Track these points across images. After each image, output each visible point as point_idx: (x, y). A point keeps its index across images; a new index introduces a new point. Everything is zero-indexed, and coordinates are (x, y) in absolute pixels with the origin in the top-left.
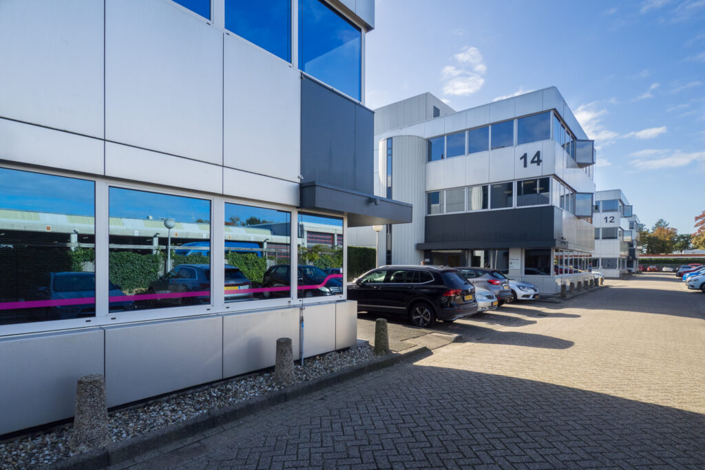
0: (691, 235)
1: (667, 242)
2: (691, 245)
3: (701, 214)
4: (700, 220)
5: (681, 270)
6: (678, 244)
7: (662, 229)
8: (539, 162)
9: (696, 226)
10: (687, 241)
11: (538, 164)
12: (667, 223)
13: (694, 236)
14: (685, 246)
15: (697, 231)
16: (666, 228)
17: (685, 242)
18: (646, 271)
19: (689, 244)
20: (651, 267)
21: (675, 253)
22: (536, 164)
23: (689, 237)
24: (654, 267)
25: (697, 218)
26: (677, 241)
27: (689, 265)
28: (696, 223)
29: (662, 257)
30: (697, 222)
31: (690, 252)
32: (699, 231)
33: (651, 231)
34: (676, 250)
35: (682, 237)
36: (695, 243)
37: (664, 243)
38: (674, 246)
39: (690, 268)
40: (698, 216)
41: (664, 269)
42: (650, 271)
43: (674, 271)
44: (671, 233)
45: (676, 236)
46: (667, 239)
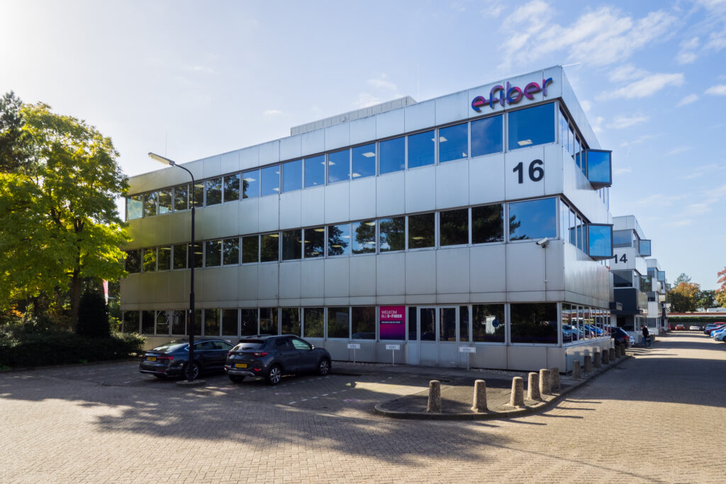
0: (714, 292)
1: (691, 299)
2: (715, 303)
3: (724, 269)
4: (723, 276)
5: (708, 328)
6: (702, 301)
7: (684, 285)
8: (625, 261)
9: (719, 282)
10: (711, 297)
11: (625, 262)
12: (689, 278)
13: (718, 292)
14: (709, 304)
15: (720, 287)
16: (689, 282)
17: (708, 298)
18: (674, 329)
19: (713, 300)
20: (678, 325)
21: (699, 310)
22: (623, 262)
23: (713, 293)
24: (682, 325)
25: (720, 274)
26: (701, 297)
27: (714, 324)
28: (718, 279)
29: (688, 315)
30: (720, 277)
31: (714, 310)
32: (723, 287)
33: (673, 286)
34: (700, 307)
35: (705, 293)
36: (719, 300)
37: (687, 299)
38: (698, 303)
39: (715, 326)
40: (720, 271)
41: (691, 328)
42: (678, 329)
43: (701, 330)
44: (693, 289)
45: (699, 291)
46: (691, 296)
